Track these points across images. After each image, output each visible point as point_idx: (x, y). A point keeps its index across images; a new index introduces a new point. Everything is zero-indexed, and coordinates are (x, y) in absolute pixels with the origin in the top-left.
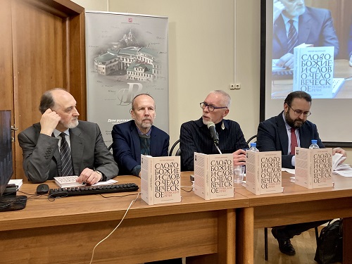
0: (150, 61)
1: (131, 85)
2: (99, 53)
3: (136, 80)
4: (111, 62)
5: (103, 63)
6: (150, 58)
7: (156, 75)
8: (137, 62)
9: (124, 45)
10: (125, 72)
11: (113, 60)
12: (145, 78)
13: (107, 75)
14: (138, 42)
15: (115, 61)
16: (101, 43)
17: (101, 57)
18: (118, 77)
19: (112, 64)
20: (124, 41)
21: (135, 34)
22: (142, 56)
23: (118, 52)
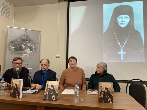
0: (32, 46)
1: (24, 55)
2: (12, 42)
3: (26, 53)
4: (17, 46)
5: (13, 46)
6: (33, 45)
7: (35, 51)
8: (27, 46)
9: (22, 40)
10: (22, 50)
11: (18, 45)
12: (30, 53)
13: (14, 51)
14: (28, 39)
15: (18, 46)
16: (13, 39)
17: (13, 44)
18: (19, 52)
19: (17, 47)
20: (22, 39)
21: (27, 36)
22: (29, 45)
23: (20, 42)
